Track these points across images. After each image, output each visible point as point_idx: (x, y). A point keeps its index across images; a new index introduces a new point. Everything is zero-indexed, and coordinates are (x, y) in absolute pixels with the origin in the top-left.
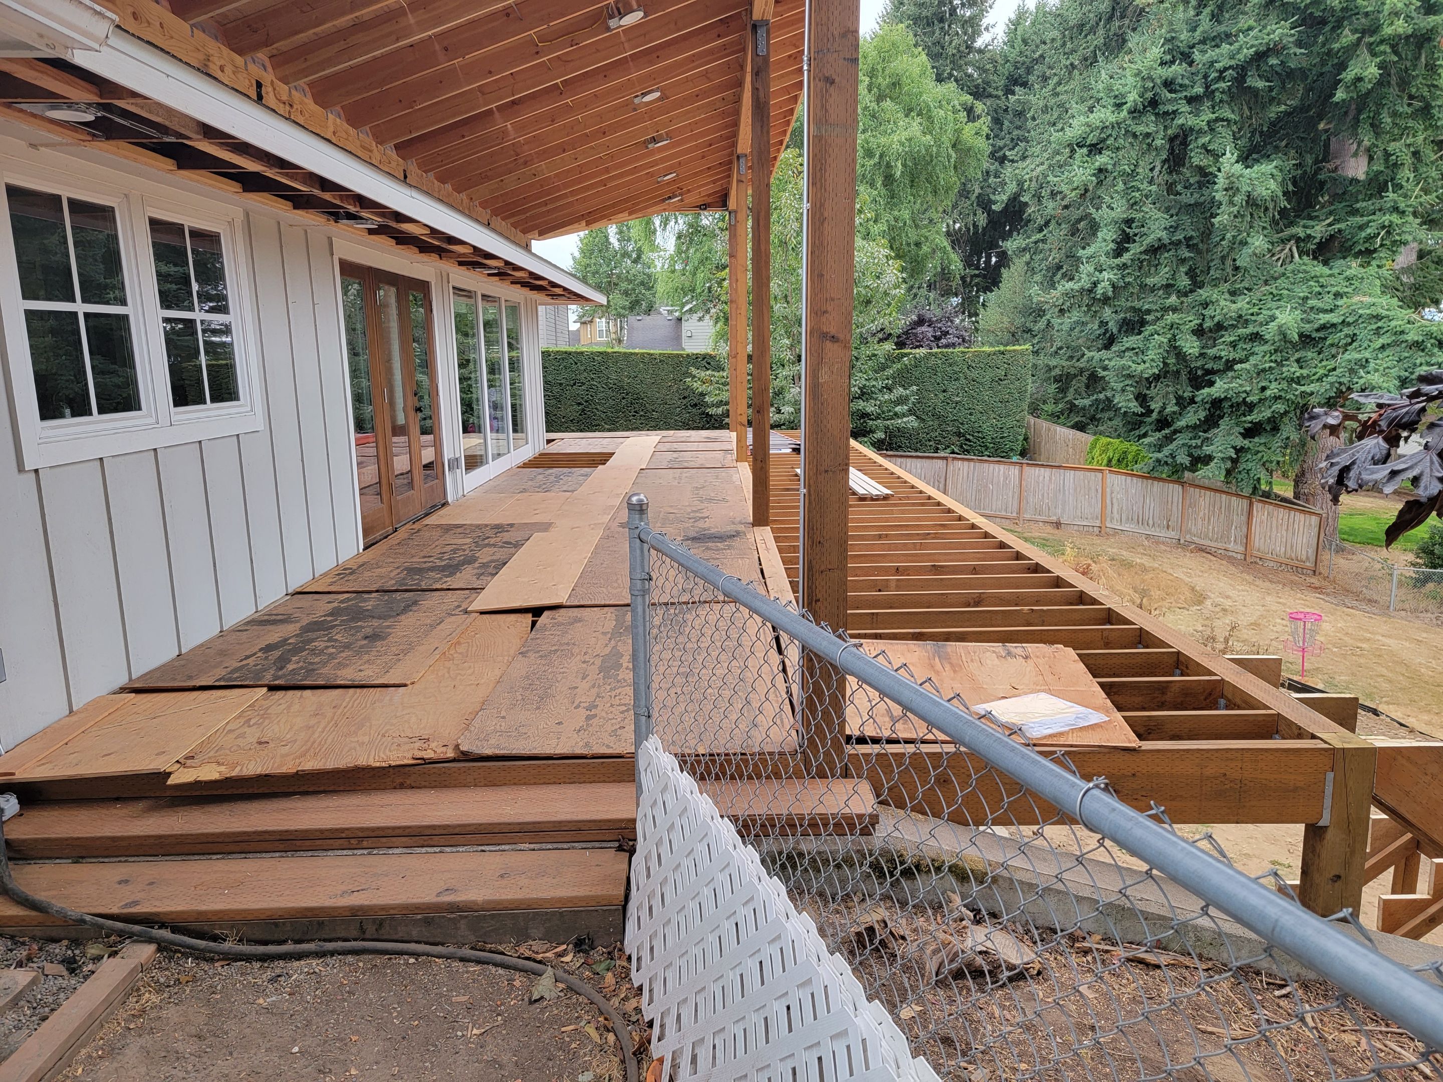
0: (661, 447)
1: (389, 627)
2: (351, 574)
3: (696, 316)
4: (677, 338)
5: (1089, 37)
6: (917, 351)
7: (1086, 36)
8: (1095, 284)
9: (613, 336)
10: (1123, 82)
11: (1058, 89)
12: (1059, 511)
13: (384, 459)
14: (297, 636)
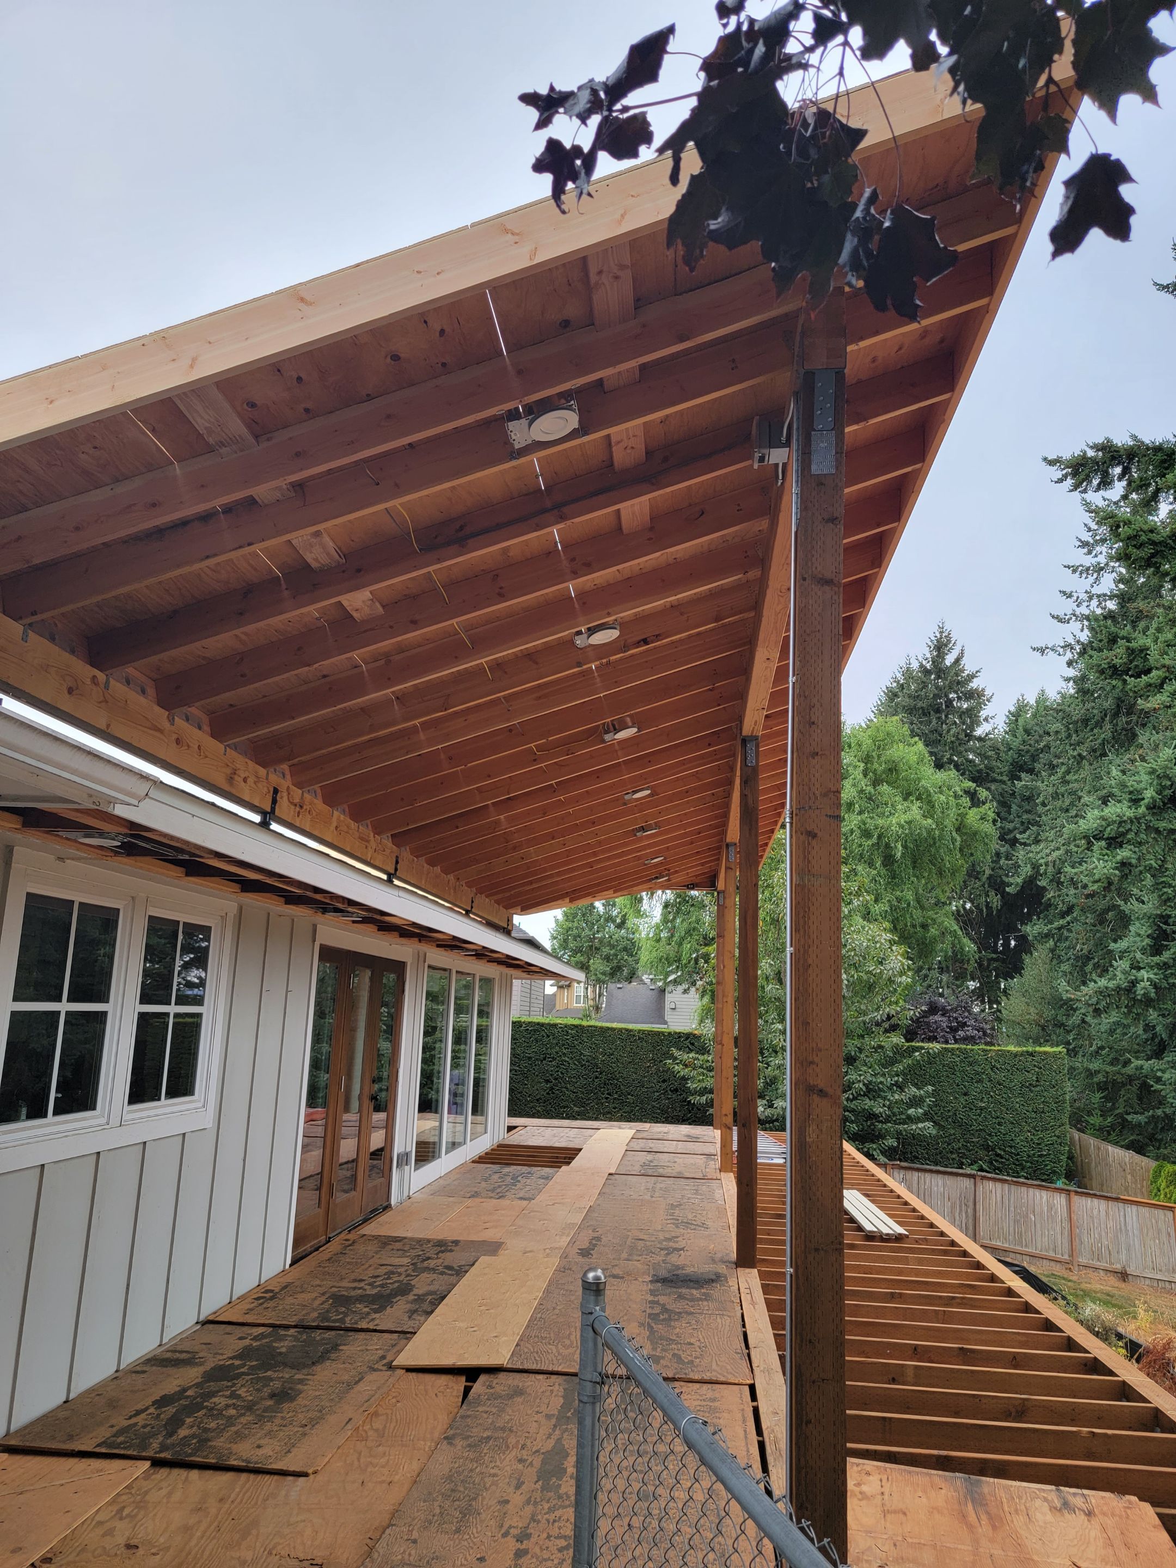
0: (636, 1145)
1: (301, 1381)
2: (272, 1298)
3: (680, 988)
4: (658, 1012)
5: (1095, 731)
6: (931, 1045)
7: (1092, 730)
8: (1134, 983)
9: (591, 1003)
10: (1137, 778)
11: (1067, 777)
12: (1123, 1257)
13: (330, 1141)
14: (197, 1385)
